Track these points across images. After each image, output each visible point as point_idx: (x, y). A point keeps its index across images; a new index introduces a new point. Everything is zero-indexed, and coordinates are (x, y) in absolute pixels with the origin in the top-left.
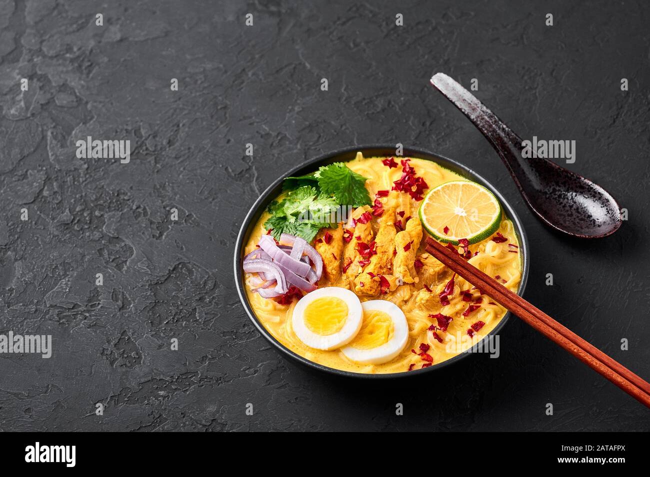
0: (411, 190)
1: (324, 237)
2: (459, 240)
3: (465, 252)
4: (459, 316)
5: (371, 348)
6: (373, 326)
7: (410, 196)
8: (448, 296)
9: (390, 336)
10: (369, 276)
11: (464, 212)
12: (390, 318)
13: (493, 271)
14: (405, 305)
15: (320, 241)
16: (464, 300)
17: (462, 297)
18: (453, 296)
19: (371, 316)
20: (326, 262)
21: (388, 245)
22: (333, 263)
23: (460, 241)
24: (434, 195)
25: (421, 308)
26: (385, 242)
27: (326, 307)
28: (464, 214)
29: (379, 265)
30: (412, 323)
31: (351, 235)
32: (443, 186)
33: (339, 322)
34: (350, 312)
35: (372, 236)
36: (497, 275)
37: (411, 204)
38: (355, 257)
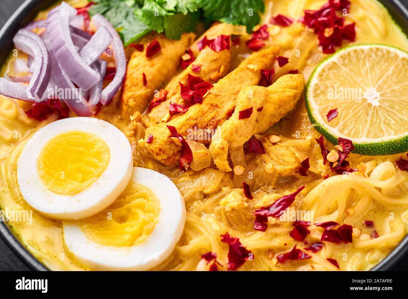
0: (324, 32)
1: (148, 44)
2: (340, 138)
3: (338, 161)
4: (270, 256)
5: (103, 244)
6: (129, 210)
7: (318, 42)
8: (270, 218)
9: (141, 238)
10: (168, 132)
11: (378, 100)
12: (159, 210)
13: (368, 210)
14: (202, 200)
15: (140, 48)
16: (292, 234)
17: (291, 229)
18: (278, 222)
19: (136, 194)
20: (128, 83)
21: (227, 98)
22: (137, 88)
23: (341, 140)
24: (352, 54)
25: (220, 216)
26: (225, 92)
27: (82, 149)
28: (376, 103)
29: (195, 122)
30: (190, 233)
31: (193, 59)
32: (373, 46)
33: (83, 181)
34: (106, 173)
35: (220, 74)
36: (370, 219)
37: (311, 53)
38: (174, 94)
